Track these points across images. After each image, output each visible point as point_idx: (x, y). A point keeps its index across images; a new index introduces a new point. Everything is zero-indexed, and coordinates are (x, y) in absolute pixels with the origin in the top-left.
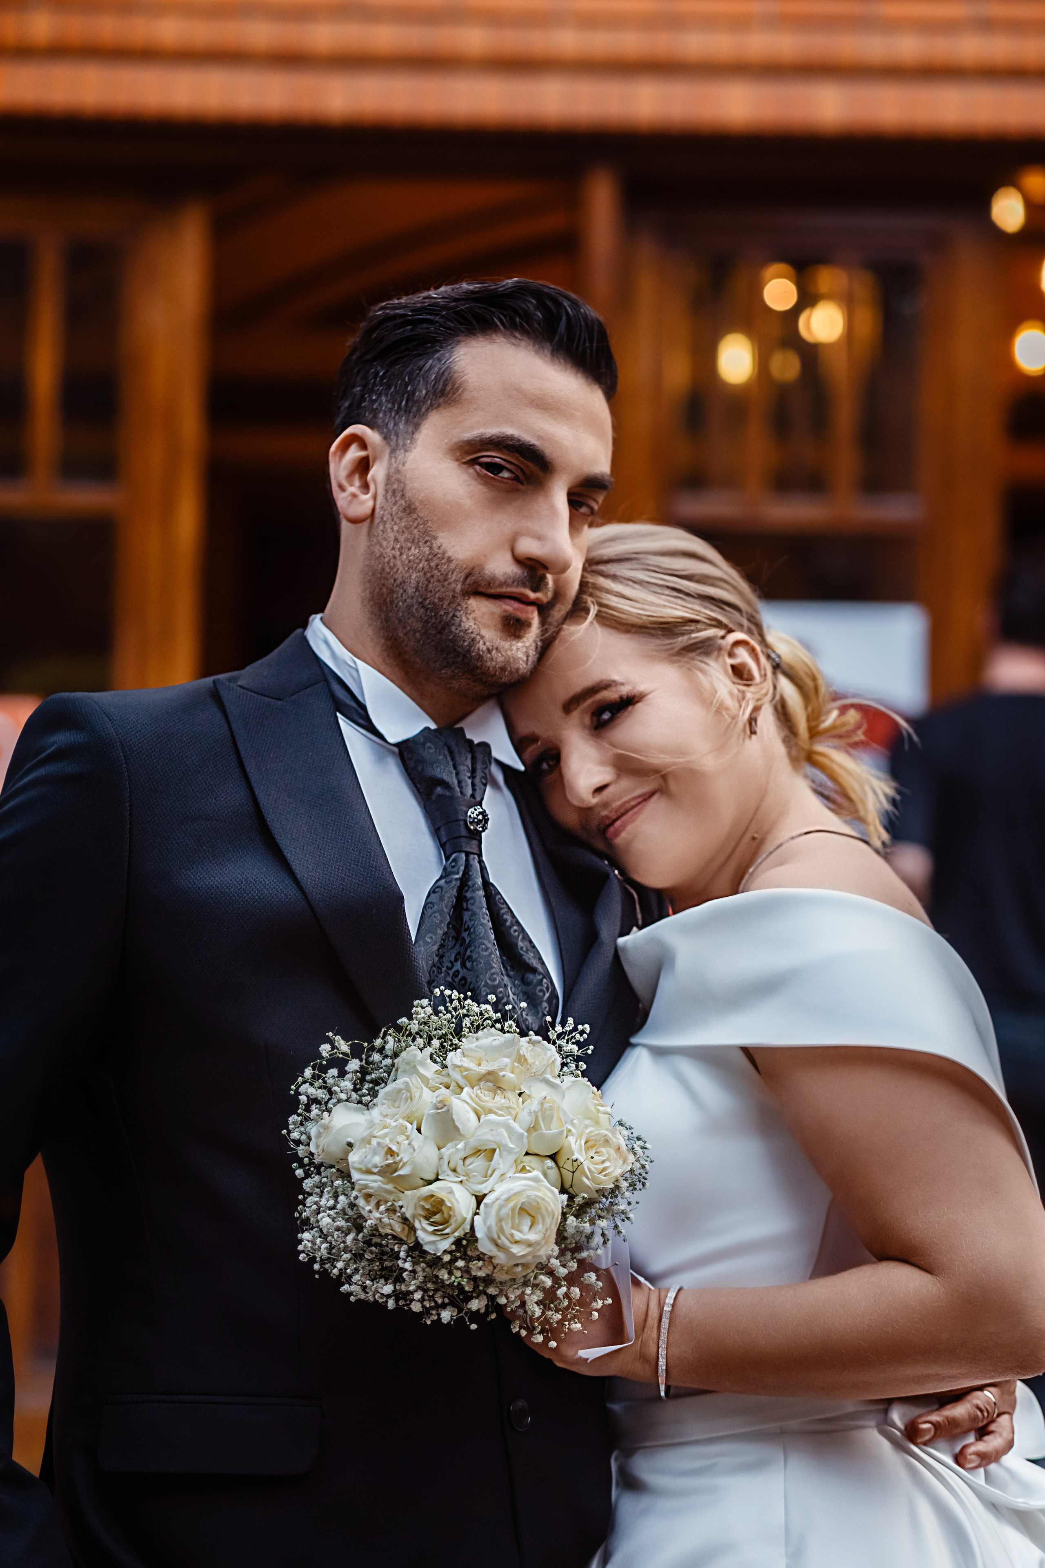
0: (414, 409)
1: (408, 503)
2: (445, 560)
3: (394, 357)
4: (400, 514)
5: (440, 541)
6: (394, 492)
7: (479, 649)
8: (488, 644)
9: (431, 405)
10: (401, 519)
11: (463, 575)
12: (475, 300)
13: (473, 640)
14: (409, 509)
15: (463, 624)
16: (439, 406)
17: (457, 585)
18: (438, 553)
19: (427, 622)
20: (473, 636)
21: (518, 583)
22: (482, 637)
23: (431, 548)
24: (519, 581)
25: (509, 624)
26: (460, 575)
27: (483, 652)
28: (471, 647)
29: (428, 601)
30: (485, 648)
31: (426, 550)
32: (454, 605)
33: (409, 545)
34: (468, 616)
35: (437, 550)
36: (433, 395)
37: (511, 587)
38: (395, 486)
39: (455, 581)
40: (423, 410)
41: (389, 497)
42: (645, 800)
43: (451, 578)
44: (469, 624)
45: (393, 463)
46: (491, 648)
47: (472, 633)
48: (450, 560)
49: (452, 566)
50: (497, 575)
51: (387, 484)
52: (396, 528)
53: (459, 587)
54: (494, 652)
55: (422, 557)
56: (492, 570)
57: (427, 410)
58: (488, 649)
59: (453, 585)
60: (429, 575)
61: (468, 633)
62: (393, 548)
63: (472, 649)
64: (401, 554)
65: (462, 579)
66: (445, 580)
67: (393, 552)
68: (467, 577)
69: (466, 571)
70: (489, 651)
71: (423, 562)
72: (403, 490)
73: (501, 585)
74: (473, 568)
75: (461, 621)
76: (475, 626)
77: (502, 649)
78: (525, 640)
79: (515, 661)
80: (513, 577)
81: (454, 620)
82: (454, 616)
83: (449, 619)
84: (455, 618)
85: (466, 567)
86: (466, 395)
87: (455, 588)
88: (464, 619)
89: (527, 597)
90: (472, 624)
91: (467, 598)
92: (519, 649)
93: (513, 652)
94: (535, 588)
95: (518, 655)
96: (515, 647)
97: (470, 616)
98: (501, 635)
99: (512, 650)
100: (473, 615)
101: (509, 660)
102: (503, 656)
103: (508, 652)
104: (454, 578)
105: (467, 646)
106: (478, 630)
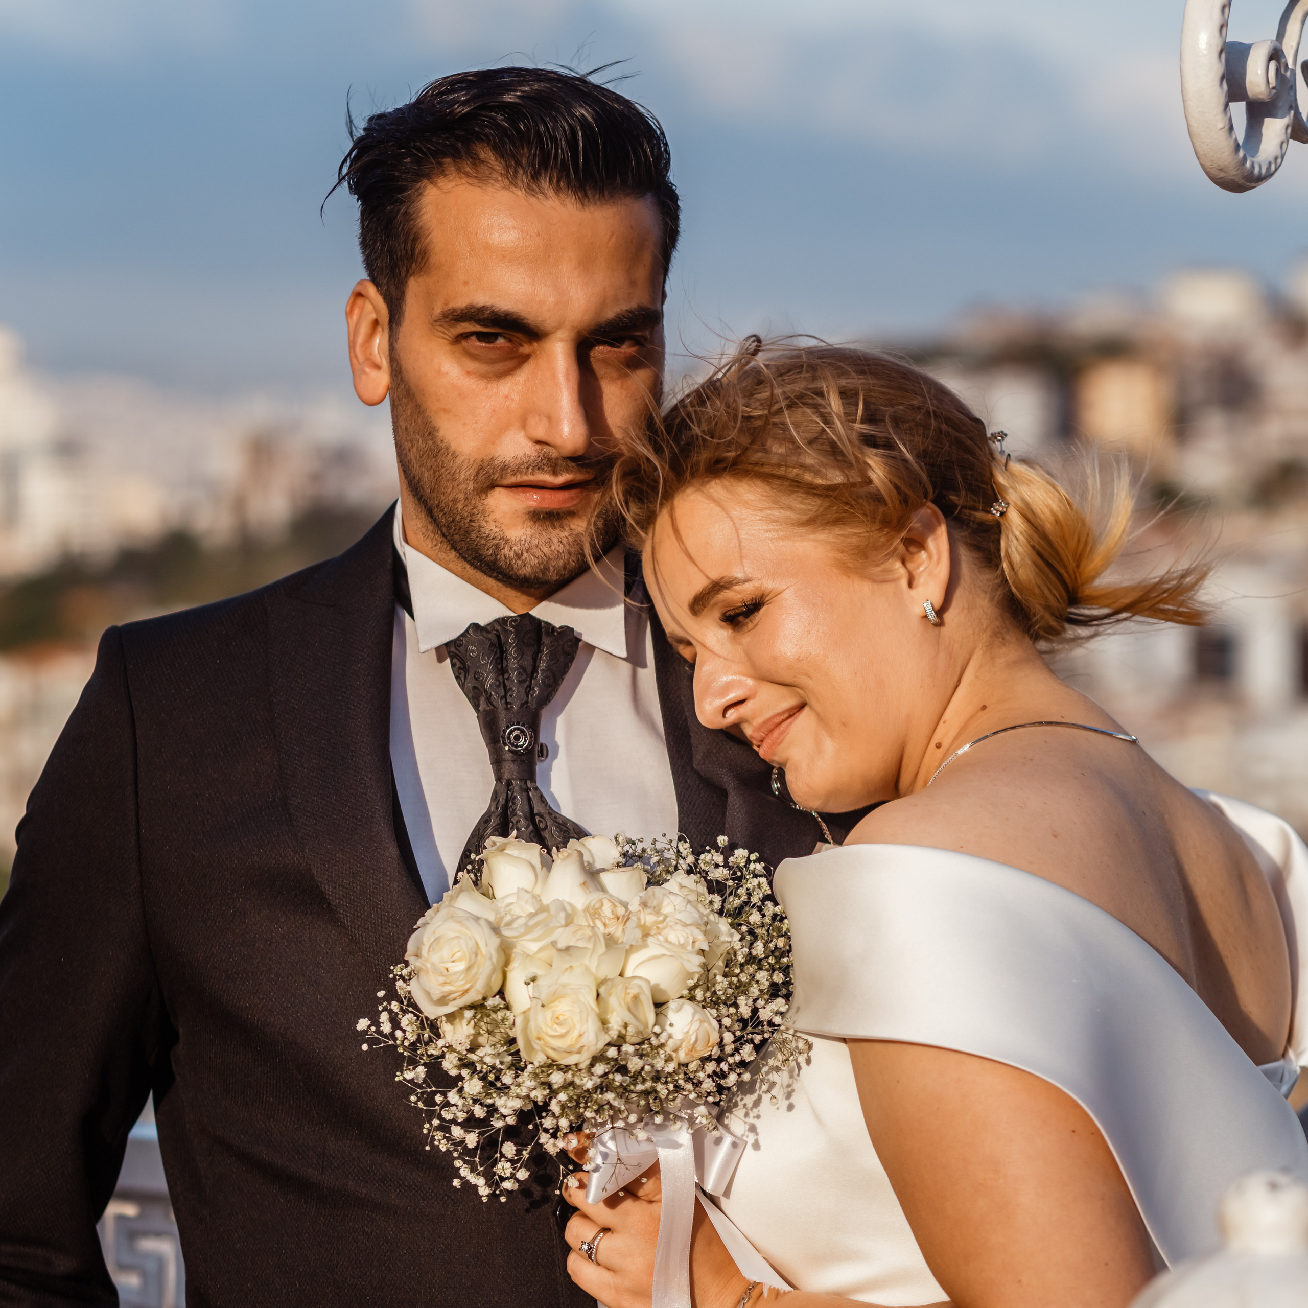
1: (408, 387)
2: (450, 454)
4: (403, 399)
5: (443, 433)
6: (395, 371)
8: (515, 548)
9: (408, 270)
10: (406, 406)
13: (497, 546)
14: (409, 392)
15: (482, 530)
16: (415, 272)
17: (469, 483)
18: (444, 448)
20: (495, 541)
21: (533, 470)
22: (507, 541)
23: (434, 441)
24: (533, 467)
25: (539, 519)
26: (468, 473)
28: (497, 555)
30: (512, 554)
31: (431, 443)
32: (470, 508)
34: (486, 518)
35: (441, 445)
37: (526, 474)
38: (395, 366)
39: (465, 480)
40: (403, 274)
42: (791, 716)
44: (490, 528)
46: (520, 552)
47: (494, 538)
48: (454, 456)
49: (459, 462)
50: (507, 463)
52: (405, 415)
53: (471, 486)
54: (525, 555)
55: (429, 452)
56: (502, 459)
57: (406, 275)
58: (516, 554)
59: (462, 487)
60: (438, 474)
61: (490, 539)
62: (406, 440)
63: (499, 557)
64: (413, 446)
65: (472, 477)
66: (454, 479)
67: (407, 443)
68: (478, 471)
69: (476, 466)
70: (519, 556)
71: (430, 458)
72: (400, 372)
73: (517, 471)
74: (482, 461)
75: (480, 527)
76: (497, 530)
77: (535, 550)
78: (573, 527)
79: (558, 557)
80: (527, 463)
81: (472, 526)
82: (470, 521)
83: (467, 525)
84: (473, 524)
85: (474, 461)
86: (433, 259)
87: (466, 489)
88: (483, 524)
89: (551, 483)
90: (493, 528)
91: (484, 497)
92: (561, 542)
93: (553, 548)
94: (555, 473)
95: (561, 549)
96: (555, 540)
97: (489, 519)
98: (533, 532)
99: (550, 546)
100: (493, 516)
101: (549, 559)
102: (538, 558)
103: (546, 550)
104: (462, 477)
105: (491, 555)
106: (501, 533)
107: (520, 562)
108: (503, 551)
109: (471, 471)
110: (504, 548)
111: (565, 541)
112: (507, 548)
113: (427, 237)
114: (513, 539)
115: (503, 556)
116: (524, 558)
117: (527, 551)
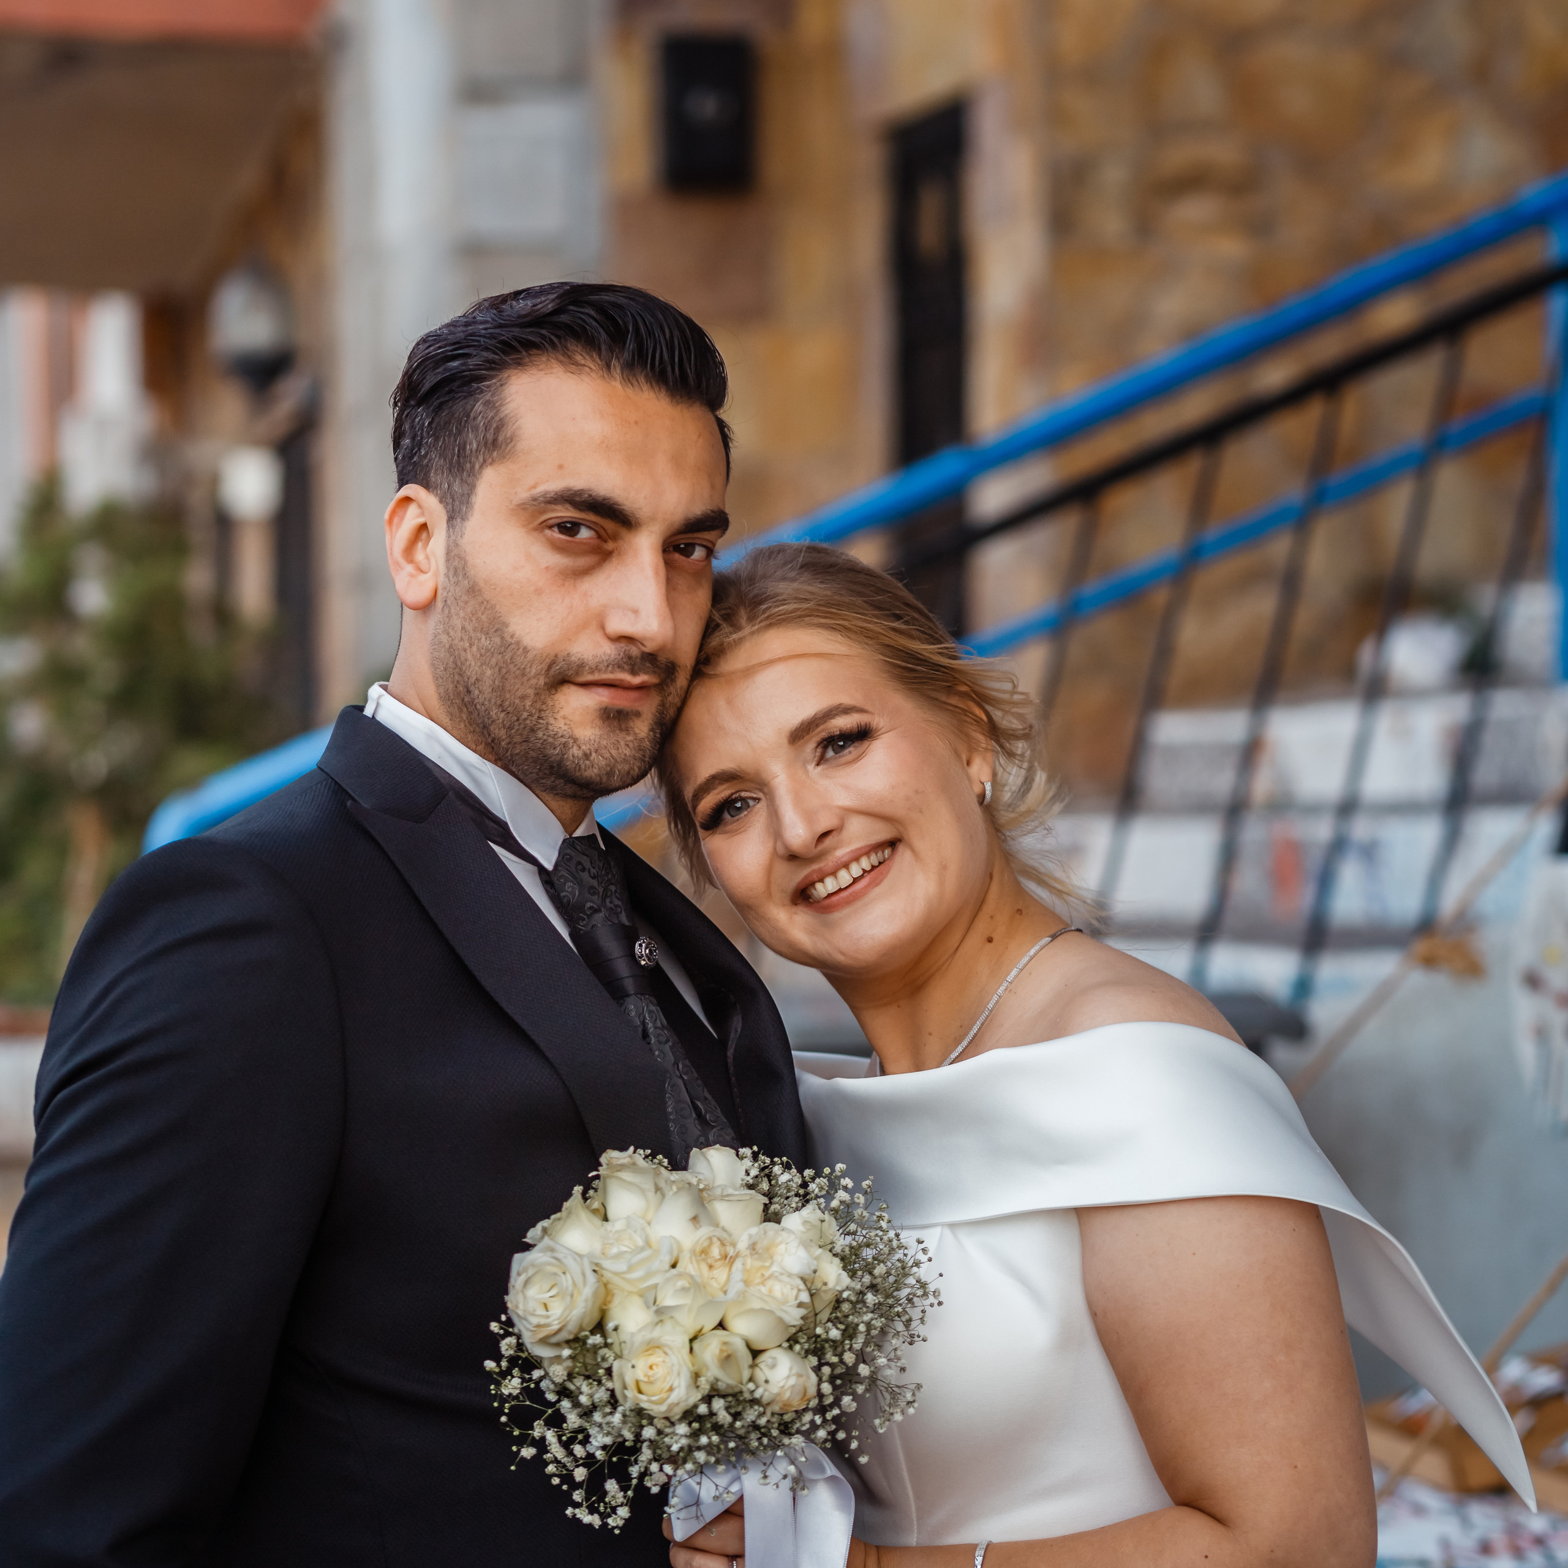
0: (468, 465)
1: (471, 583)
2: (521, 650)
3: (438, 401)
4: (465, 598)
5: (511, 629)
6: (456, 569)
7: (573, 756)
8: (584, 747)
9: (485, 461)
10: (466, 603)
11: (544, 666)
12: (522, 326)
13: (565, 745)
14: (473, 590)
15: (551, 728)
16: (493, 461)
17: (539, 679)
18: (512, 644)
19: (510, 728)
20: (563, 740)
21: (613, 668)
22: (575, 740)
23: (502, 638)
24: (614, 665)
25: (608, 717)
26: (540, 667)
27: (579, 759)
28: (564, 755)
29: (507, 703)
30: (580, 754)
31: (497, 640)
32: (538, 705)
33: (479, 635)
34: (555, 715)
35: (510, 640)
36: (485, 448)
37: (605, 672)
38: (456, 563)
39: (536, 674)
40: (477, 466)
41: (451, 576)
43: (530, 672)
44: (559, 725)
45: (452, 534)
46: (588, 752)
47: (562, 736)
48: (526, 650)
49: (530, 656)
50: (586, 660)
51: (448, 560)
52: (462, 614)
53: (541, 681)
54: (594, 755)
55: (494, 649)
56: (579, 656)
57: (481, 467)
58: (585, 754)
59: (534, 680)
60: (504, 671)
61: (558, 738)
62: (462, 639)
63: (566, 756)
64: (471, 645)
65: (544, 672)
66: (523, 675)
67: (462, 643)
68: (550, 667)
69: (548, 661)
70: (587, 756)
71: (496, 655)
72: (464, 569)
73: (595, 669)
74: (556, 656)
75: (548, 724)
76: (565, 728)
77: (603, 751)
78: (637, 731)
79: (625, 761)
80: (607, 661)
81: (540, 723)
82: (539, 718)
83: (534, 723)
84: (541, 721)
85: (547, 657)
86: (522, 445)
87: (537, 684)
88: (552, 721)
89: (629, 682)
90: (562, 725)
91: (553, 692)
92: (628, 746)
93: (620, 751)
94: (634, 672)
95: (627, 752)
96: (622, 743)
97: (558, 716)
98: (601, 732)
99: (618, 749)
100: (562, 713)
101: (616, 761)
102: (606, 759)
103: (614, 752)
104: (534, 671)
105: (558, 754)
106: (570, 731)
107: (588, 762)
108: (571, 750)
109: (543, 665)
110: (573, 747)
111: (631, 745)
112: (575, 747)
113: (514, 424)
114: (582, 738)
115: (571, 754)
116: (592, 758)
117: (596, 751)
